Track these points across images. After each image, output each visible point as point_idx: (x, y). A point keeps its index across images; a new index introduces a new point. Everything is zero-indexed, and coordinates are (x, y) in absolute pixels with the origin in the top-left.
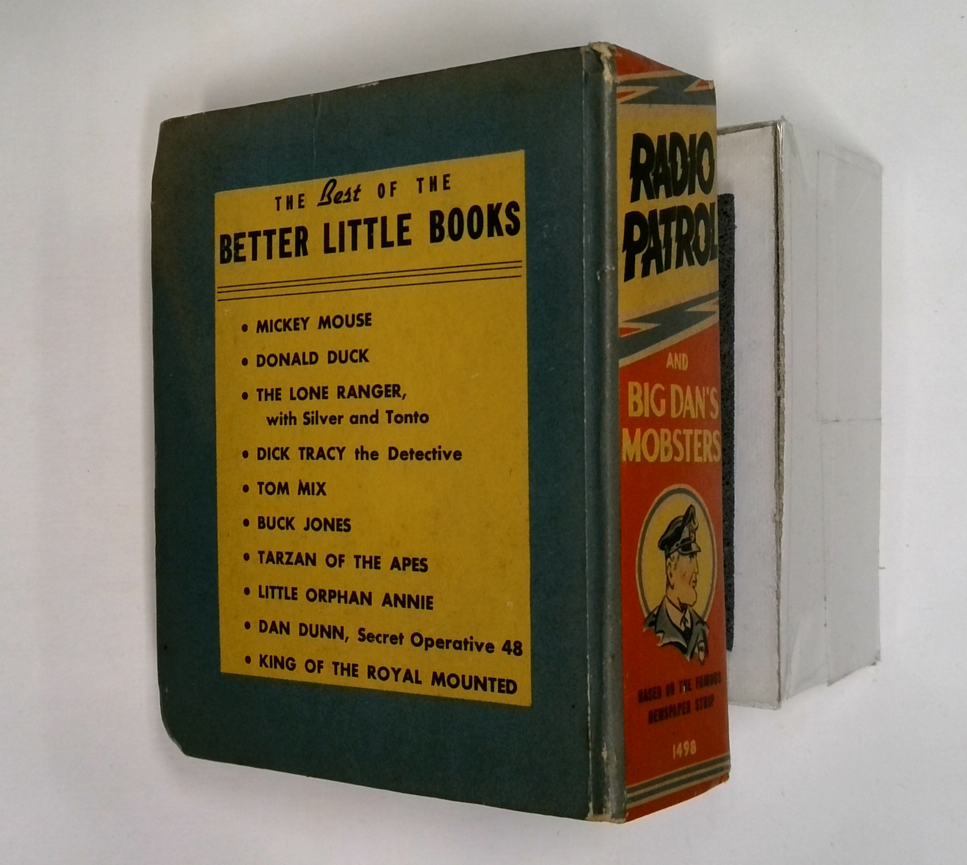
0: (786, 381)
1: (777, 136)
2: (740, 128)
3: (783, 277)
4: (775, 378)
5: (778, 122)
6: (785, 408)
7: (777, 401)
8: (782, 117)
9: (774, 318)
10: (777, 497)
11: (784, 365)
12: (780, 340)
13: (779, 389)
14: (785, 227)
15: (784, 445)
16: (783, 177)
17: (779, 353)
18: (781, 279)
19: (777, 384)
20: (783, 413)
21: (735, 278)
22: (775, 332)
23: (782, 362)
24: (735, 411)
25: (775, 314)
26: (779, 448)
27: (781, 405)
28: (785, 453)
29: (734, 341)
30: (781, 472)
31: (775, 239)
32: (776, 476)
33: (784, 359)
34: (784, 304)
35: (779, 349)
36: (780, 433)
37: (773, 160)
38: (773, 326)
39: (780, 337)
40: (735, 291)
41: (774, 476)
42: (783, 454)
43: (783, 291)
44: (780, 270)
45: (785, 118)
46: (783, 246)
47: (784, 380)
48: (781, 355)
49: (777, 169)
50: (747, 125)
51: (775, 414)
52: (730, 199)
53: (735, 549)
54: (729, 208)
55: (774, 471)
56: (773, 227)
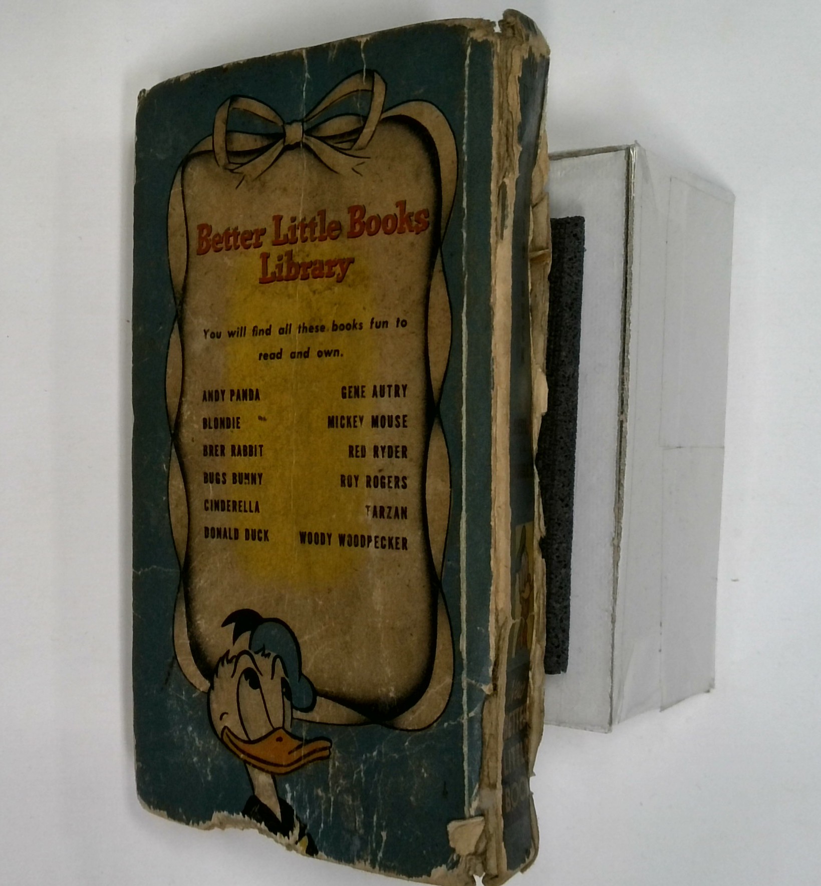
0: (629, 406)
1: (630, 161)
2: (594, 151)
3: (631, 301)
4: (619, 402)
5: (631, 147)
6: (627, 434)
7: (620, 426)
8: (636, 141)
9: (620, 342)
10: (616, 521)
11: (628, 389)
12: (626, 365)
13: (622, 413)
14: (634, 252)
15: (625, 469)
16: (634, 202)
17: (623, 377)
18: (629, 303)
19: (620, 408)
20: (625, 437)
21: (582, 301)
22: (620, 356)
23: (626, 387)
24: (577, 434)
25: (621, 338)
26: (620, 472)
27: (623, 429)
28: (625, 477)
29: (578, 364)
30: (621, 496)
31: (624, 263)
32: (616, 500)
33: (628, 383)
34: (630, 328)
35: (623, 373)
36: (622, 456)
37: (624, 184)
38: (617, 349)
39: (626, 361)
40: (582, 314)
41: (614, 500)
42: (624, 478)
43: (630, 315)
44: (628, 295)
45: (638, 142)
46: (631, 270)
47: (627, 405)
48: (625, 378)
50: (600, 148)
51: (618, 439)
52: (580, 221)
53: (572, 571)
54: (579, 231)
55: (614, 494)
56: (623, 253)
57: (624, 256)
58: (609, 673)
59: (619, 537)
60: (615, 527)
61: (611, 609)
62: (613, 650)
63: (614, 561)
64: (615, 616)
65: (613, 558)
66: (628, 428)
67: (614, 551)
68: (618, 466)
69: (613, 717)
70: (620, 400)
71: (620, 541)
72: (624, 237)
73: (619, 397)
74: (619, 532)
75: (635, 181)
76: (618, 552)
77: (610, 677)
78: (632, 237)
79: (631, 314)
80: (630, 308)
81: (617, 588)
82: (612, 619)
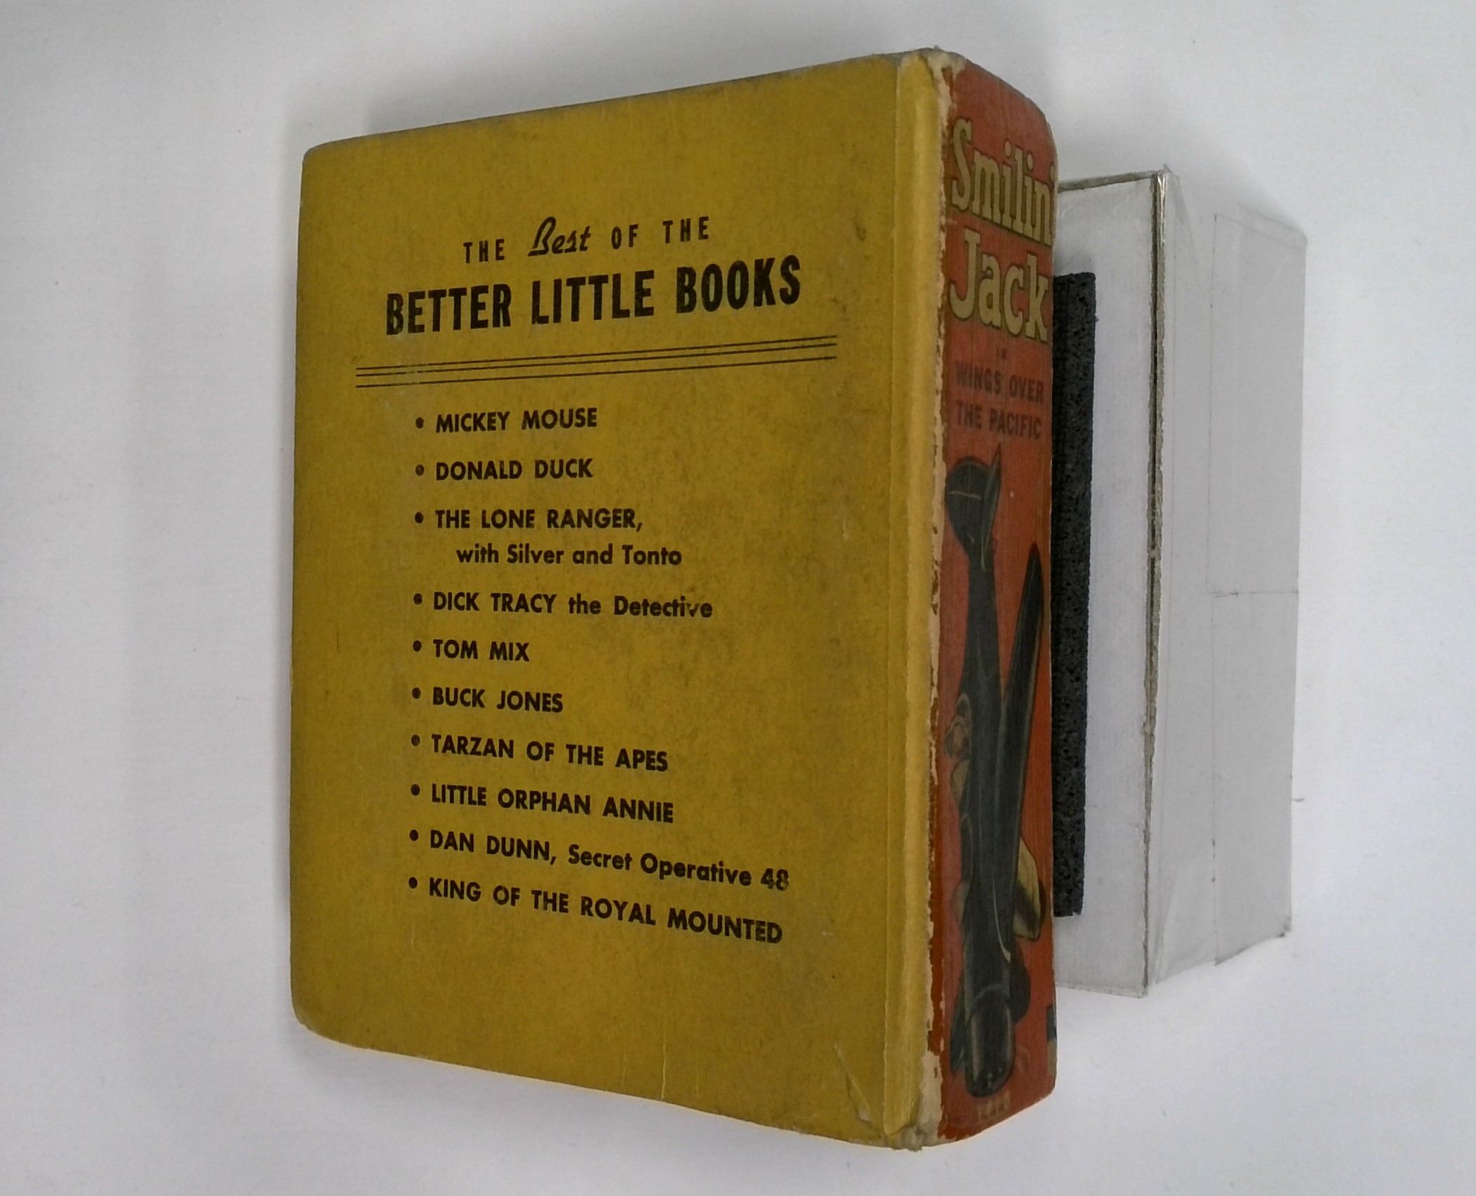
0: (1163, 537)
1: (1157, 194)
2: (1107, 181)
3: (1162, 390)
4: (1148, 533)
5: (1159, 173)
6: (1161, 575)
7: (1150, 565)
8: (1165, 166)
9: (1148, 448)
10: (1147, 700)
11: (1161, 513)
12: (1157, 480)
13: (1153, 547)
14: (1165, 321)
15: (1159, 626)
16: (1165, 251)
17: (1154, 497)
18: (1160, 393)
19: (1151, 540)
20: (1159, 581)
21: (1095, 392)
22: (1149, 469)
23: (1158, 510)
24: (1090, 578)
25: (1150, 442)
26: (1151, 631)
27: (1156, 570)
28: (1160, 637)
29: (1090, 479)
30: (1154, 665)
31: (1152, 338)
32: (1147, 670)
33: (1160, 505)
34: (1163, 428)
35: (1153, 492)
36: (1154, 609)
37: (1151, 225)
38: (1146, 459)
39: (1157, 474)
40: (1094, 409)
41: (1144, 669)
42: (1157, 639)
43: (1161, 410)
44: (1158, 381)
45: (1169, 167)
46: (1163, 347)
47: (1161, 535)
48: (1156, 498)
49: (1156, 239)
50: (1115, 176)
51: (1148, 584)
52: (1089, 279)
53: (1086, 770)
54: (1087, 293)
55: (1144, 662)
56: (1149, 321)
57: (1152, 327)
58: (1142, 913)
59: (1152, 721)
60: (1147, 708)
61: (1143, 822)
62: (1147, 881)
63: (1146, 756)
64: (1149, 833)
65: (1145, 752)
66: (1162, 567)
67: (1146, 742)
68: (1149, 622)
69: (1149, 975)
70: (1150, 529)
71: (1154, 727)
72: (1151, 301)
73: (1149, 525)
74: (1152, 715)
75: (1165, 222)
76: (1152, 743)
77: (1144, 918)
78: (1162, 300)
79: (1163, 408)
80: (1161, 399)
81: (1151, 794)
82: (1145, 836)
